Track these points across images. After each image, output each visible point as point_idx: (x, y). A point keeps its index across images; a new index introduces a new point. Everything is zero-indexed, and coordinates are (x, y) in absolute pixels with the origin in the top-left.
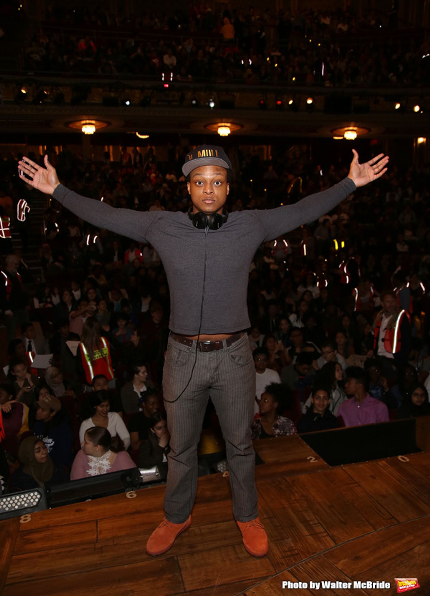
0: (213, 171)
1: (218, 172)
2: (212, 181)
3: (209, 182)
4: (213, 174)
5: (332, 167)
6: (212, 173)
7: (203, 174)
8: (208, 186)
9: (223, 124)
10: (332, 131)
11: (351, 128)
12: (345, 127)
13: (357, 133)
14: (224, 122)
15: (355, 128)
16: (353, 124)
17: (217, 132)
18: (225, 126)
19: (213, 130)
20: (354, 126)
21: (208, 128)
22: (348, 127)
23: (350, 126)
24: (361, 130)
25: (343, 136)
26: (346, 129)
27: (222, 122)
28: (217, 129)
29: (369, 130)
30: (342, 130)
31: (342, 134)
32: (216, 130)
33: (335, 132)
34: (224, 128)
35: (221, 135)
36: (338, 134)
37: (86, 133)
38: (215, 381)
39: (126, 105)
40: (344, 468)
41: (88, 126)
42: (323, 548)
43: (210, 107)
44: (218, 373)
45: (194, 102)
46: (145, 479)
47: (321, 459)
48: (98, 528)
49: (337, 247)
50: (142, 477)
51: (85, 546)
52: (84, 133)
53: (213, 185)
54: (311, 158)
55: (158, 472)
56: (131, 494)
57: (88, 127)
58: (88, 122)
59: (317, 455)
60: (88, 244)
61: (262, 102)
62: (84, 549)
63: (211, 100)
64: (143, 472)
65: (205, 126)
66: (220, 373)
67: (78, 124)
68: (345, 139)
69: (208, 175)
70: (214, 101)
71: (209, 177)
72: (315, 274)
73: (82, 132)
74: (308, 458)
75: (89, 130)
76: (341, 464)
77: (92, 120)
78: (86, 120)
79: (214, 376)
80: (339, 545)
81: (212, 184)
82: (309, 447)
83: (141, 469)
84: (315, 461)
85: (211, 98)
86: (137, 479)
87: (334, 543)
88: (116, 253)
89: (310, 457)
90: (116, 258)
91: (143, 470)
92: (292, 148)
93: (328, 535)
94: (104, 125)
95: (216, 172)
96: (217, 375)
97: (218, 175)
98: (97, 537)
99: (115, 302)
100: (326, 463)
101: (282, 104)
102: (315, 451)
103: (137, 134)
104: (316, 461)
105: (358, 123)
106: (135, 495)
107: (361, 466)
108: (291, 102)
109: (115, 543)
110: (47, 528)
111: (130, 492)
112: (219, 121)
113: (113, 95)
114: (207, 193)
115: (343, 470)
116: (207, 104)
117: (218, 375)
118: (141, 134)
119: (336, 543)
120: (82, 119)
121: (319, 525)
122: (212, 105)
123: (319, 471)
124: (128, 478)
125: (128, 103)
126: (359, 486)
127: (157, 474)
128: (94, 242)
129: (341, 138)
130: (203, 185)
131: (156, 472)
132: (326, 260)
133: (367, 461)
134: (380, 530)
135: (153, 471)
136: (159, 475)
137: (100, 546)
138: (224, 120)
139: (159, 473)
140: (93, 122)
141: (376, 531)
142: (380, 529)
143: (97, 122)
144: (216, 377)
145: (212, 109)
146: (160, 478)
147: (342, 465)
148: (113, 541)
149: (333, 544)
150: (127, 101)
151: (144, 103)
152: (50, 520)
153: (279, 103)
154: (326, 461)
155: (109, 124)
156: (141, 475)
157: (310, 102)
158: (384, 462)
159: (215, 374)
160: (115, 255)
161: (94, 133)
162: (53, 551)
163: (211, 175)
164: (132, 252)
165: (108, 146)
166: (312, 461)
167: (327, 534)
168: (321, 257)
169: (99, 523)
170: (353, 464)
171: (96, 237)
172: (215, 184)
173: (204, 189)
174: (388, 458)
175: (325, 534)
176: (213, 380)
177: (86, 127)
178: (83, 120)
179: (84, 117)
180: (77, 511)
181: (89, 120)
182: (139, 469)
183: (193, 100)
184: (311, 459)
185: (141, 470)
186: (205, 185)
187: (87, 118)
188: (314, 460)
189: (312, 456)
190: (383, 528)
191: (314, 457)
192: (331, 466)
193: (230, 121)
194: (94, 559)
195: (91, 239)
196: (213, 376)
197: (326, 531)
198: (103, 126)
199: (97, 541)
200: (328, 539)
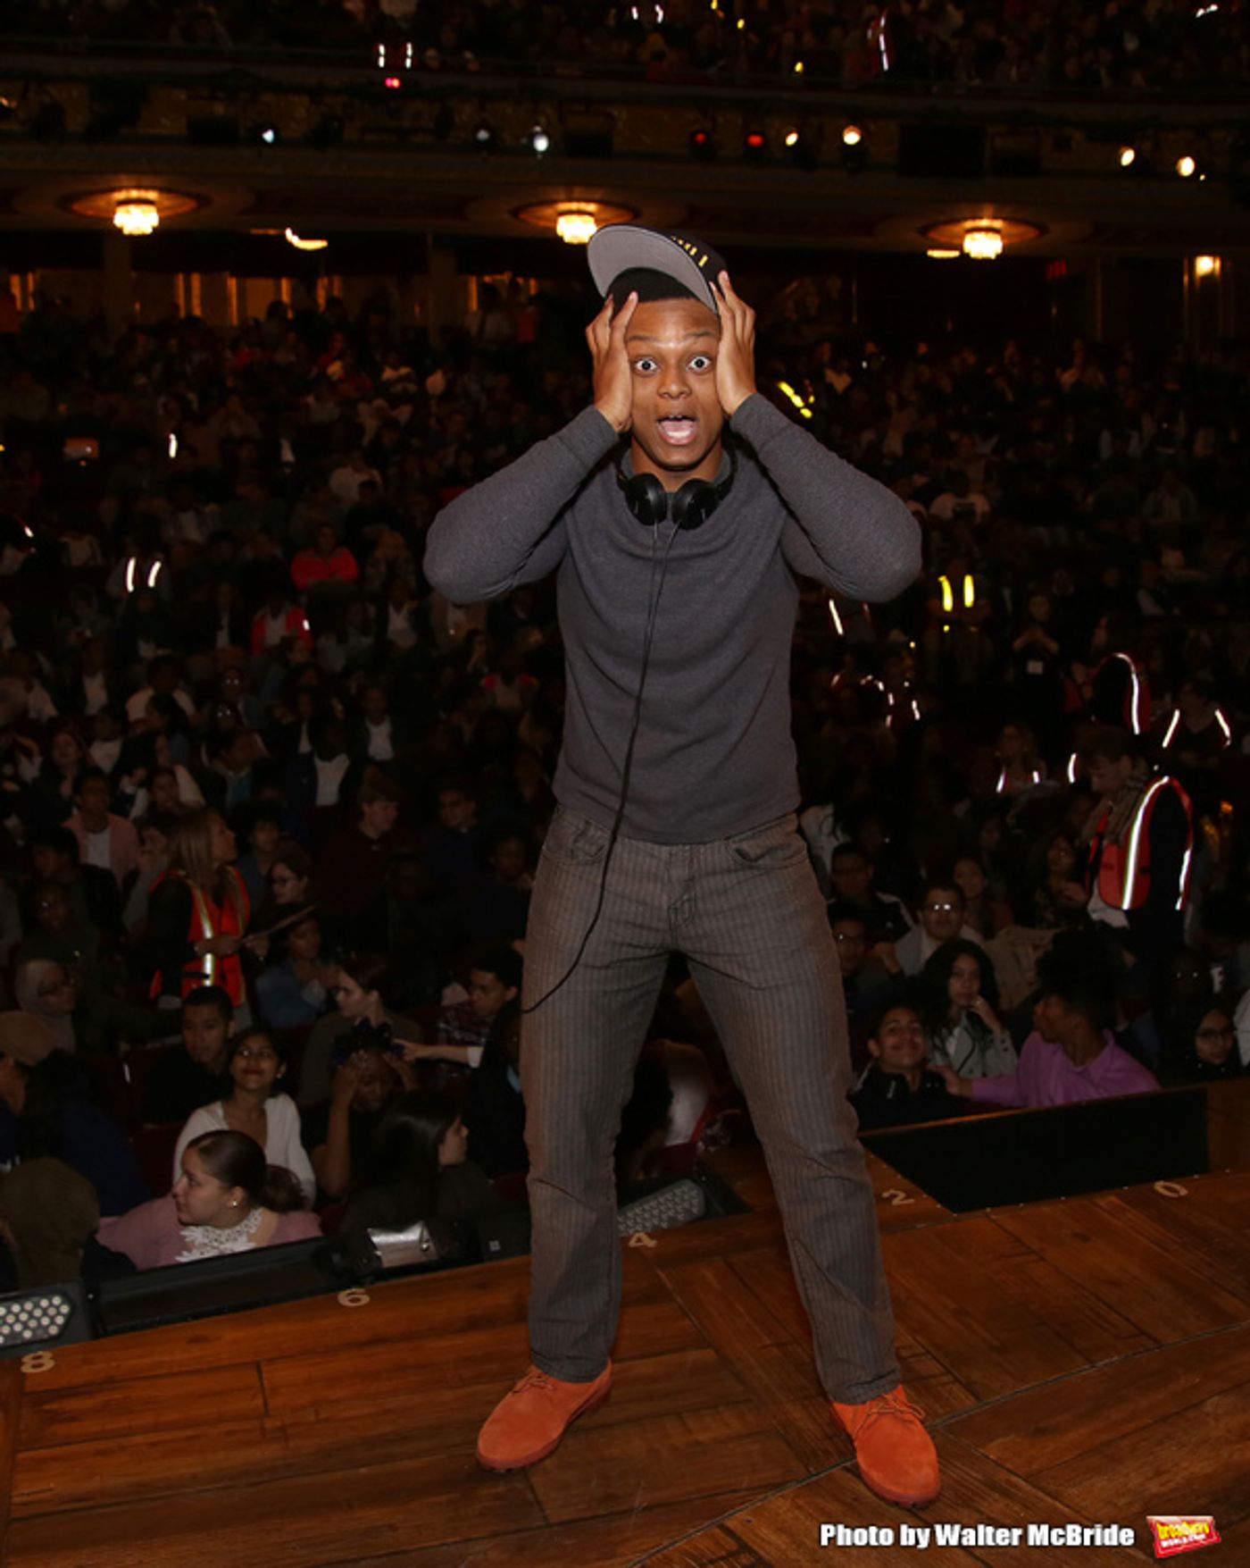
0: (686, 329)
1: (701, 330)
2: (684, 358)
3: (673, 361)
4: (686, 337)
5: (922, 349)
6: (682, 332)
7: (656, 339)
8: (673, 372)
9: (574, 206)
10: (924, 231)
11: (984, 223)
12: (966, 219)
13: (1003, 238)
14: (578, 200)
15: (998, 224)
16: (989, 209)
17: (554, 230)
18: (580, 213)
19: (542, 223)
20: (995, 218)
21: (523, 216)
22: (974, 218)
23: (981, 218)
24: (1016, 230)
25: (960, 248)
26: (969, 224)
27: (571, 200)
28: (555, 222)
29: (1042, 230)
30: (957, 229)
31: (956, 241)
32: (550, 224)
33: (933, 235)
34: (574, 218)
35: (567, 239)
36: (944, 240)
37: (127, 231)
38: (685, 920)
39: (264, 141)
40: (994, 1217)
41: (133, 208)
42: (940, 1411)
43: (534, 151)
44: (693, 894)
45: (483, 135)
46: (388, 1261)
47: (925, 1196)
48: (265, 1382)
49: (948, 604)
50: (379, 1253)
51: (231, 1426)
52: (120, 231)
53: (687, 369)
54: (855, 320)
55: (427, 1241)
56: (353, 1296)
57: (134, 210)
58: (134, 194)
59: (911, 1186)
60: (130, 587)
61: (700, 137)
62: (229, 1433)
63: (538, 129)
64: (379, 1239)
65: (515, 213)
66: (699, 895)
67: (101, 202)
68: (965, 257)
69: (669, 341)
70: (545, 133)
71: (672, 345)
72: (881, 686)
73: (114, 226)
74: (886, 1195)
75: (137, 219)
76: (984, 1207)
77: (147, 188)
78: (128, 188)
79: (683, 903)
80: (989, 1403)
81: (684, 365)
82: (885, 1166)
83: (375, 1231)
84: (905, 1202)
85: (538, 124)
86: (365, 1261)
87: (973, 1399)
88: (225, 621)
89: (892, 1191)
90: (223, 639)
91: (379, 1235)
92: (794, 285)
93: (956, 1380)
94: (187, 205)
95: (695, 330)
96: (689, 900)
97: (701, 339)
98: (266, 1404)
99: (231, 774)
100: (939, 1206)
101: (765, 145)
102: (905, 1176)
103: (289, 233)
104: (911, 1201)
105: (1007, 206)
106: (365, 1299)
107: (1046, 1210)
108: (792, 139)
109: (322, 1416)
110: (110, 1382)
111: (348, 1291)
112: (562, 196)
113: (219, 109)
114: (671, 397)
115: (993, 1221)
116: (524, 141)
117: (693, 903)
118: (303, 237)
119: (978, 1398)
120: (117, 184)
121: (929, 1356)
122: (541, 144)
123: (919, 1226)
124: (336, 1258)
125: (269, 136)
126: (1042, 1259)
127: (425, 1246)
128: (151, 582)
129: (954, 254)
130: (654, 371)
131: (421, 1240)
132: (912, 645)
133: (1063, 1198)
134: (1106, 1365)
135: (412, 1235)
136: (433, 1249)
137: (278, 1423)
138: (577, 192)
139: (431, 1244)
140: (152, 195)
141: (1093, 1367)
142: (1107, 1361)
143: (165, 196)
144: (686, 906)
145: (539, 157)
146: (434, 1258)
147: (988, 1210)
148: (317, 1412)
149: (970, 1401)
150: (266, 130)
151: (323, 137)
152: (114, 1364)
153: (755, 140)
154: (940, 1201)
155: (202, 201)
156: (374, 1247)
157: (851, 138)
158: (1113, 1199)
159: (685, 897)
160: (220, 627)
161: (155, 229)
162: (139, 1439)
163: (678, 340)
164: (275, 615)
165: (188, 273)
166: (896, 1202)
167: (951, 1378)
168: (896, 635)
169: (264, 1369)
170: (1022, 1205)
171: (157, 567)
172: (693, 364)
173: (662, 384)
174: (1126, 1188)
175: (945, 1379)
176: (679, 918)
177: (128, 212)
178: (120, 189)
179: (125, 180)
180: (193, 1341)
181: (139, 187)
182: (370, 1230)
183: (477, 129)
184: (894, 1196)
185: (374, 1235)
186: (662, 370)
187: (133, 183)
188: (902, 1200)
189: (896, 1189)
190: (1116, 1358)
191: (904, 1191)
192: (955, 1212)
193: (597, 196)
194: (268, 1453)
195: (141, 576)
196: (679, 904)
197: (949, 1372)
198: (179, 210)
199: (267, 1414)
200: (956, 1388)
